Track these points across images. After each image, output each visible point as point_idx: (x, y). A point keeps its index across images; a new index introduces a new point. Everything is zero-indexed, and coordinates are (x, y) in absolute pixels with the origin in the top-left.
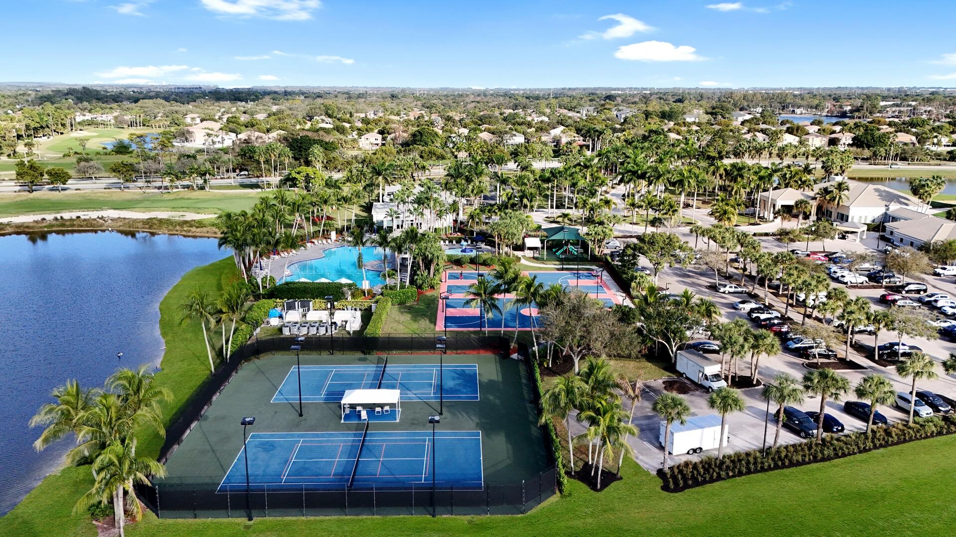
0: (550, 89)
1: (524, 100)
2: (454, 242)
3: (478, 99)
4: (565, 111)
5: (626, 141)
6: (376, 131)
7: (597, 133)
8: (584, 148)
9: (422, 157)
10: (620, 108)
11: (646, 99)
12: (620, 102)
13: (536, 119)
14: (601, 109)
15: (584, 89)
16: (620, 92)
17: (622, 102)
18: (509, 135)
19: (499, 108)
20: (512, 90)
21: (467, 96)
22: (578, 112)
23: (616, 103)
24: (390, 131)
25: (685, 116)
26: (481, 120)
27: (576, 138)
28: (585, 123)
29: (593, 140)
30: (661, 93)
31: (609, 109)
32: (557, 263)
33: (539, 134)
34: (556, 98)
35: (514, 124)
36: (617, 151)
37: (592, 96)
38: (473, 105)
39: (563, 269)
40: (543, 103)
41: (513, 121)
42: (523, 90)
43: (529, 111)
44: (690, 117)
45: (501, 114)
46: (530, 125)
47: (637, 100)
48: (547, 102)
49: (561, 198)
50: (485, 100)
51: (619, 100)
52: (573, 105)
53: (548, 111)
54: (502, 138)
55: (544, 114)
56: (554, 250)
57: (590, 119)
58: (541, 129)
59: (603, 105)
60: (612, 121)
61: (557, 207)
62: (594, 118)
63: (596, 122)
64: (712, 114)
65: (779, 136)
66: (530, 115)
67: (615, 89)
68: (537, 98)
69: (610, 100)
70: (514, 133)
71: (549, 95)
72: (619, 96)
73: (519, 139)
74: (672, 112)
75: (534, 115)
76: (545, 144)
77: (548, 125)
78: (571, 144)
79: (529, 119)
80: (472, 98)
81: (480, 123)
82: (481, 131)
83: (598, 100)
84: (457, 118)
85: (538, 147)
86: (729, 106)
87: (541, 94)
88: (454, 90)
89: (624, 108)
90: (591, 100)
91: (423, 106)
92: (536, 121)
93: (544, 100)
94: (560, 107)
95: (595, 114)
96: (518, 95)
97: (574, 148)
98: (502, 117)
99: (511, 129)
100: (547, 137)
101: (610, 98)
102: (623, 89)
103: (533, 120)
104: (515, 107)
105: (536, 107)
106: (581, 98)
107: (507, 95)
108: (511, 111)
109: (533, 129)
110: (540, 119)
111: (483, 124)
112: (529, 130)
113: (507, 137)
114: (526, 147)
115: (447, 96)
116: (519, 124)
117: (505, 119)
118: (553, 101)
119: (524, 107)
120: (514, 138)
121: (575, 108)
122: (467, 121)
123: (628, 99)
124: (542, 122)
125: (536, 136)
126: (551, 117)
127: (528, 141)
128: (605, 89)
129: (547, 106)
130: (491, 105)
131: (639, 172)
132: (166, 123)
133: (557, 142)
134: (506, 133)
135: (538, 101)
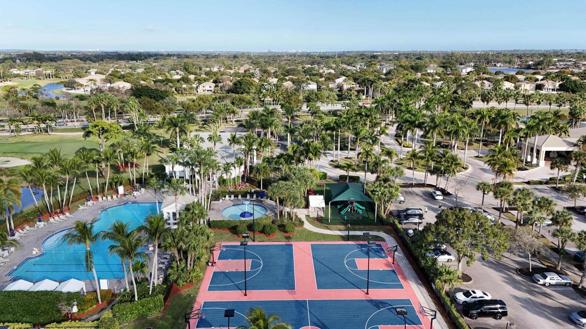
0: (335, 52)
1: (319, 59)
2: (240, 197)
3: (290, 58)
4: (345, 66)
5: (395, 90)
6: (212, 81)
7: (370, 82)
8: (361, 93)
9: (233, 103)
10: (382, 63)
11: (397, 57)
12: (380, 60)
13: (326, 71)
14: (369, 65)
15: (357, 52)
16: (379, 54)
17: (382, 59)
18: (305, 84)
19: (302, 64)
20: (312, 53)
21: (283, 56)
22: (354, 66)
23: (378, 60)
24: (221, 81)
25: (426, 69)
26: (288, 73)
27: (354, 86)
28: (360, 74)
29: (367, 87)
30: (406, 54)
31: (375, 64)
32: (342, 227)
33: (328, 82)
34: (339, 57)
35: (310, 75)
36: (389, 98)
37: (362, 56)
38: (285, 62)
39: (348, 238)
40: (331, 60)
41: (310, 73)
42: (318, 53)
43: (322, 66)
44: (430, 70)
45: (303, 68)
46: (321, 76)
47: (391, 58)
48: (333, 60)
49: (344, 139)
50: (295, 58)
51: (380, 58)
52: (351, 61)
53: (334, 66)
54: (300, 86)
55: (331, 68)
56: (339, 207)
57: (362, 71)
58: (329, 79)
59: (370, 62)
60: (378, 73)
61: (341, 149)
62: (366, 70)
63: (367, 73)
64: (443, 67)
65: (501, 83)
66: (322, 69)
67: (377, 52)
68: (328, 57)
69: (374, 58)
70: (310, 82)
71: (335, 55)
72: (380, 56)
73: (313, 86)
74: (418, 66)
75: (324, 68)
76: (331, 90)
77: (334, 76)
78: (351, 90)
79: (321, 71)
80: (286, 58)
81: (287, 74)
82: (286, 81)
83: (366, 58)
84: (273, 71)
85: (326, 93)
86: (453, 61)
87: (330, 55)
88: (276, 53)
89: (384, 64)
90: (362, 59)
91: (252, 63)
92: (326, 73)
93: (332, 59)
94: (342, 63)
95: (365, 68)
96: (315, 56)
97: (353, 93)
98: (303, 70)
99: (307, 79)
100: (333, 85)
101: (374, 57)
102: (381, 52)
103: (324, 72)
104: (313, 63)
105: (326, 63)
106: (356, 57)
107: (309, 55)
108: (310, 66)
109: (323, 79)
110: (329, 71)
111: (289, 75)
112: (321, 80)
113: (304, 85)
114: (316, 95)
115: (270, 56)
116: (313, 75)
117: (305, 72)
118: (338, 59)
119: (319, 63)
120: (309, 85)
121: (352, 63)
122: (278, 73)
123: (386, 58)
124: (330, 73)
125: (325, 84)
126: (336, 70)
127: (319, 88)
128: (370, 52)
129: (334, 62)
130: (297, 62)
131: (417, 122)
132: (70, 75)
133: (340, 88)
134: (303, 82)
135: (328, 60)
